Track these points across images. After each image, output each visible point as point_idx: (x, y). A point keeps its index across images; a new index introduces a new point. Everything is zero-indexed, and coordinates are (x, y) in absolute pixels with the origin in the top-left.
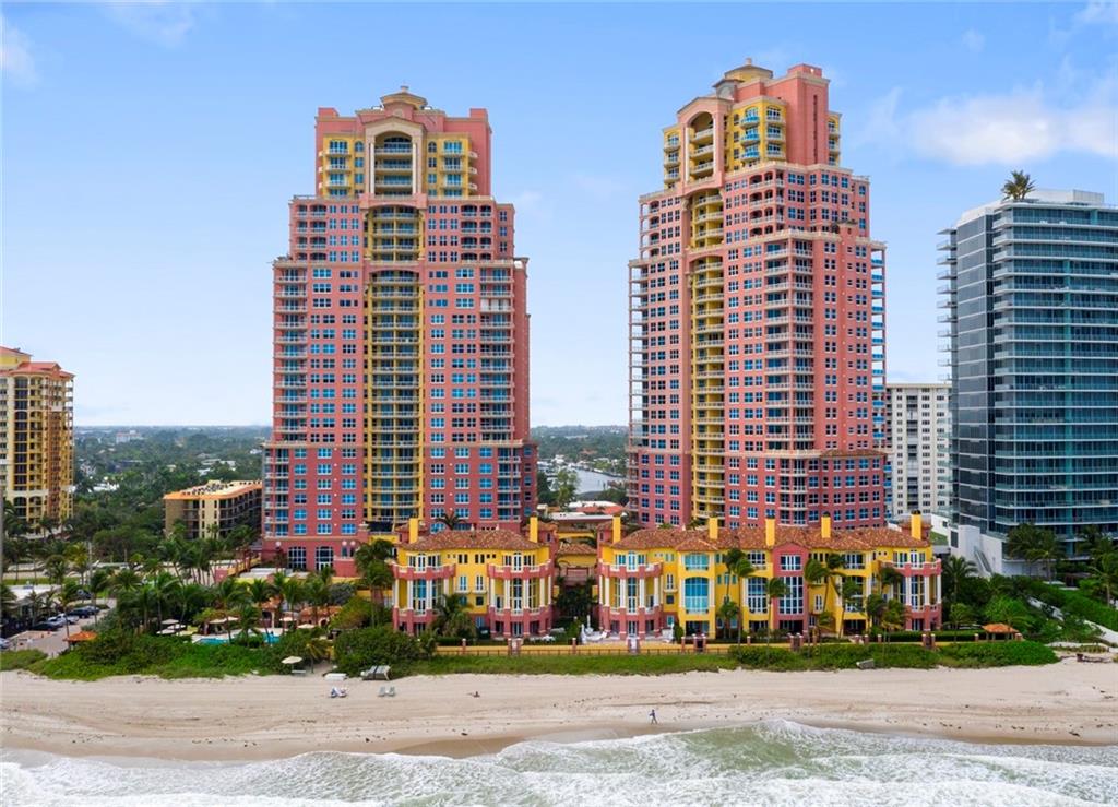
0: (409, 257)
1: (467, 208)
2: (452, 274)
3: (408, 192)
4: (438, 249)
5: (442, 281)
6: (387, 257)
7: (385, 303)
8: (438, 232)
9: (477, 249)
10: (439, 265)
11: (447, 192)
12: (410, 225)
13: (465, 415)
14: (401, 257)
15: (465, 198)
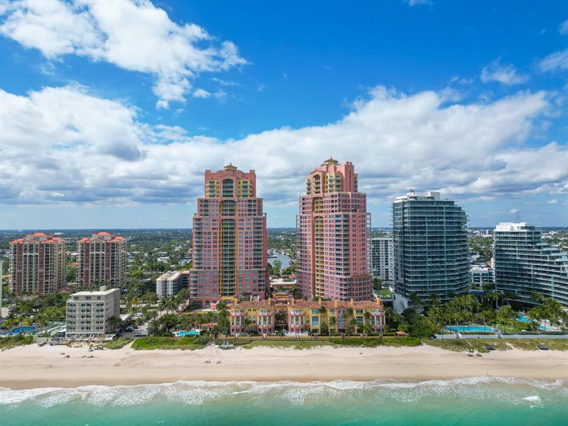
0: (232, 215)
1: (250, 201)
2: (245, 220)
3: (232, 196)
4: (241, 213)
5: (242, 222)
6: (226, 215)
7: (225, 228)
8: (241, 208)
9: (253, 213)
10: (241, 218)
11: (244, 196)
12: (233, 206)
13: (249, 261)
14: (231, 215)
15: (249, 198)
